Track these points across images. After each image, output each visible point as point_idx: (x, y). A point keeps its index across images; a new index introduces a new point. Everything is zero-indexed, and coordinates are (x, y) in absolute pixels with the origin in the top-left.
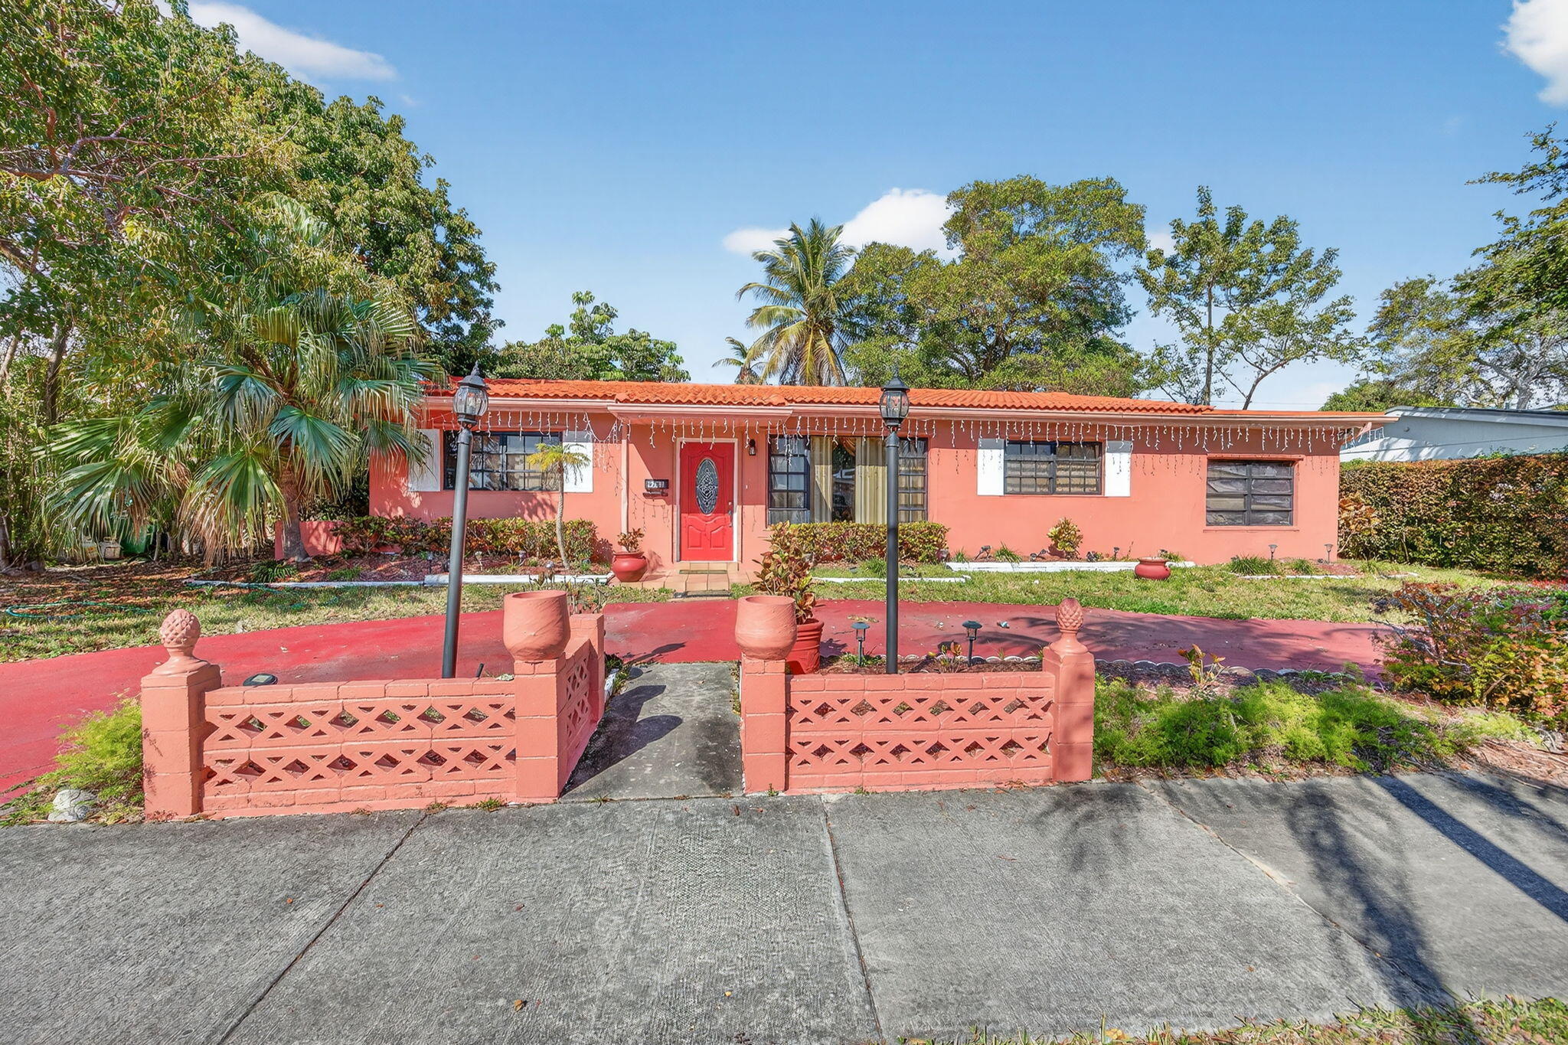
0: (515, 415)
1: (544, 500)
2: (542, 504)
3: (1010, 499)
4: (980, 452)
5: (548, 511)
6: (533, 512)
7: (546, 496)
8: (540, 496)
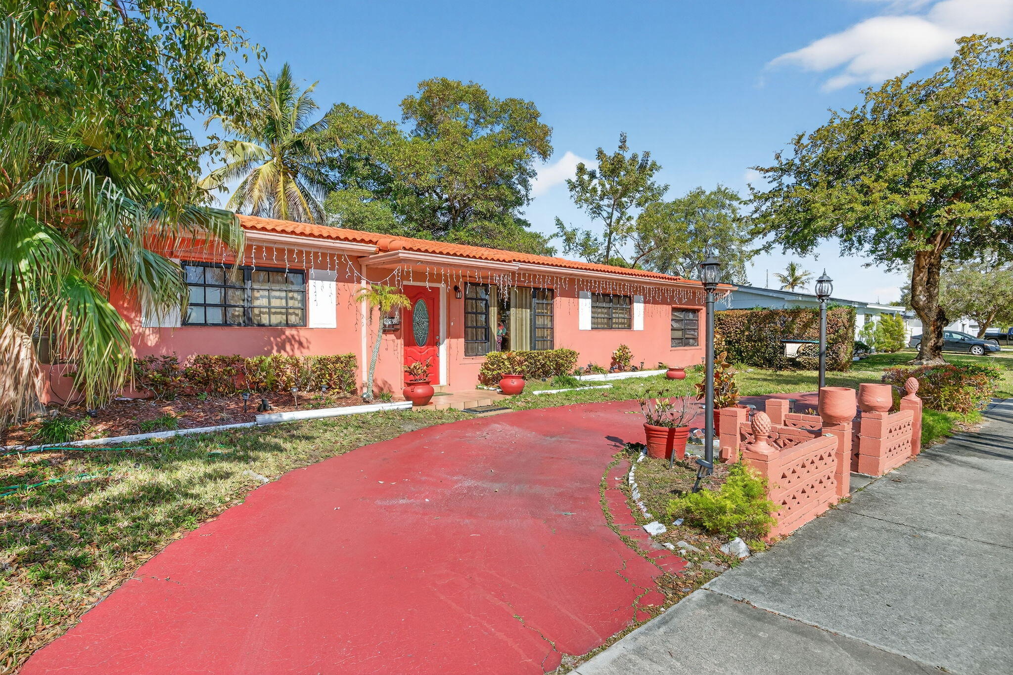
0: (281, 251)
1: (293, 336)
2: (291, 340)
3: (595, 332)
4: (580, 300)
5: (296, 346)
6: (281, 347)
7: (294, 332)
8: (288, 332)
